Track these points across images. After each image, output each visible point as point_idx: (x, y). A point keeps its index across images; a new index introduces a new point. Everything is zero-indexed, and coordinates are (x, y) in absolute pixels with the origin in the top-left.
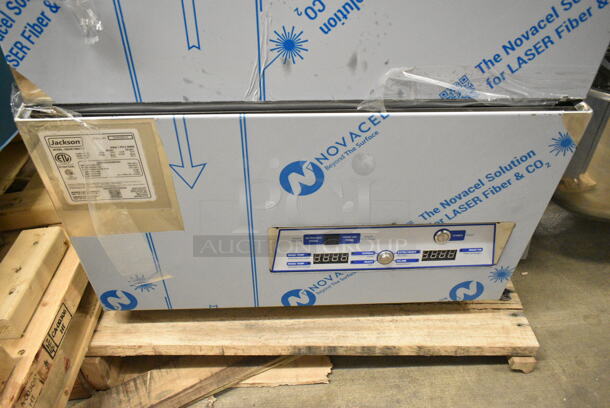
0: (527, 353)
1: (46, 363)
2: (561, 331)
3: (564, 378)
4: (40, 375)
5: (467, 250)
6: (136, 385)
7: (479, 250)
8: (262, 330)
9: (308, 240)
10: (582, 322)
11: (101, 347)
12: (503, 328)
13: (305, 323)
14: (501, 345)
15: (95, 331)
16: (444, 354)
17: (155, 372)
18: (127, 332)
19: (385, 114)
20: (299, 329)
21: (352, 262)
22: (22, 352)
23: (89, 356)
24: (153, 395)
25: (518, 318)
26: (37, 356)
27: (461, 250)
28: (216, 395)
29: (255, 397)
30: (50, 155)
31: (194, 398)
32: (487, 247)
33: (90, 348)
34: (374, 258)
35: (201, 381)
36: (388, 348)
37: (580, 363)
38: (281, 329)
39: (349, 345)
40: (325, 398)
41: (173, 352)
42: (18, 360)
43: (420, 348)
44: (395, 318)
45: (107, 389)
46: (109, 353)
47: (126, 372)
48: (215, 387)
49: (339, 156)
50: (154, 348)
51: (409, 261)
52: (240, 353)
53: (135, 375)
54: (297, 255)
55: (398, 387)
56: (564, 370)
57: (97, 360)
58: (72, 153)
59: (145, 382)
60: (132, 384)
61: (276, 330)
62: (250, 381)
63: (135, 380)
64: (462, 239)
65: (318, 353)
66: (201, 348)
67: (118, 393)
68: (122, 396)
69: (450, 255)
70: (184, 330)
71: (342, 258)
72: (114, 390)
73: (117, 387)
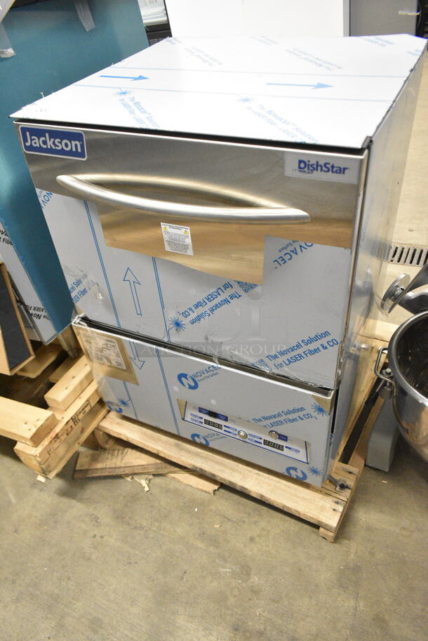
0: (328, 528)
1: (71, 427)
2: (377, 529)
3: (352, 556)
4: (67, 431)
5: (290, 448)
6: (118, 453)
7: (297, 451)
8: (182, 449)
9: (201, 410)
10: (397, 530)
11: (103, 427)
12: (322, 507)
13: (207, 455)
14: (311, 516)
15: (104, 417)
16: (276, 506)
17: (130, 450)
18: (118, 424)
19: (219, 366)
20: (202, 457)
21: (225, 431)
22: (63, 418)
23: (98, 428)
24: (124, 461)
25: (338, 506)
26: (68, 422)
27: (286, 447)
28: (154, 475)
29: (172, 485)
30: (84, 339)
31: (141, 471)
32: (303, 451)
33: (98, 425)
34: (237, 432)
35: (148, 465)
36: (243, 487)
37: (372, 554)
38: (193, 452)
39: (222, 476)
40: (206, 502)
41: (135, 443)
42: (60, 421)
43: (262, 496)
44: (260, 473)
45: (105, 449)
46: (107, 431)
47: (118, 444)
48: (153, 470)
49: (202, 377)
50: (127, 437)
51: (256, 441)
52: (167, 457)
53: (121, 448)
54: (196, 416)
55: (249, 514)
56: (357, 552)
57: (101, 433)
58: (92, 341)
59: (123, 453)
60: (116, 452)
61: (189, 452)
62: (173, 475)
63: (119, 450)
64: (286, 440)
65: (205, 474)
66: (148, 446)
67: (109, 453)
68: (110, 456)
69: (281, 448)
70: (144, 434)
71: (219, 426)
72: (108, 451)
73: (109, 450)
